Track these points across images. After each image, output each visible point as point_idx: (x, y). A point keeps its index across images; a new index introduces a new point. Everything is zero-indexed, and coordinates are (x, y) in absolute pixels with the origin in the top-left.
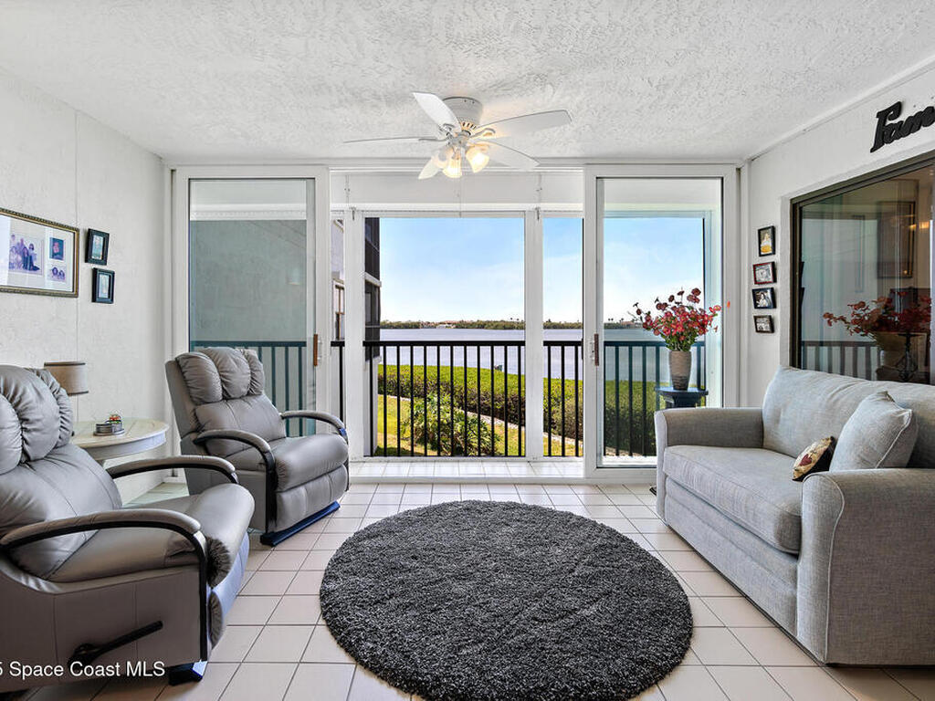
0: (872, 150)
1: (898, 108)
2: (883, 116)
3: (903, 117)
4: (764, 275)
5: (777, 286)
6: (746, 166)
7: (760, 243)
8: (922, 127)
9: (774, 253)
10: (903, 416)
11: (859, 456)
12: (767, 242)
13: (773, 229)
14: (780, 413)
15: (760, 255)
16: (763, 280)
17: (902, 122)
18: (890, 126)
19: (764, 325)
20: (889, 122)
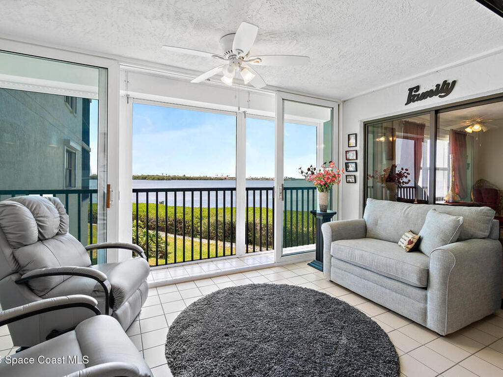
0: (406, 104)
1: (418, 88)
2: (411, 90)
3: (420, 92)
4: (352, 156)
5: (358, 161)
6: (342, 104)
7: (349, 141)
8: (428, 98)
9: (356, 146)
10: (459, 220)
11: (441, 238)
12: (353, 141)
13: (356, 134)
14: (378, 221)
15: (349, 147)
16: (351, 158)
17: (419, 94)
18: (414, 95)
19: (352, 179)
20: (413, 93)
